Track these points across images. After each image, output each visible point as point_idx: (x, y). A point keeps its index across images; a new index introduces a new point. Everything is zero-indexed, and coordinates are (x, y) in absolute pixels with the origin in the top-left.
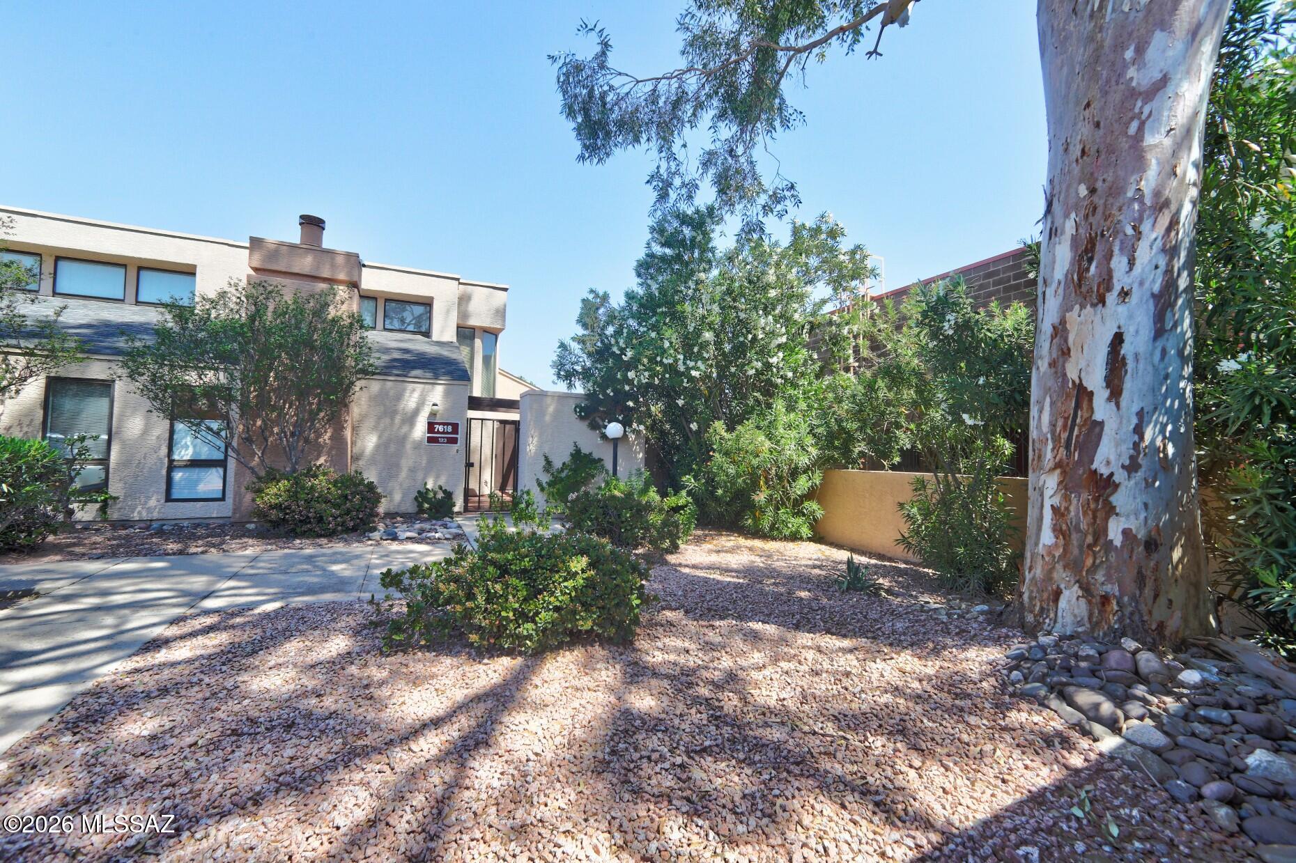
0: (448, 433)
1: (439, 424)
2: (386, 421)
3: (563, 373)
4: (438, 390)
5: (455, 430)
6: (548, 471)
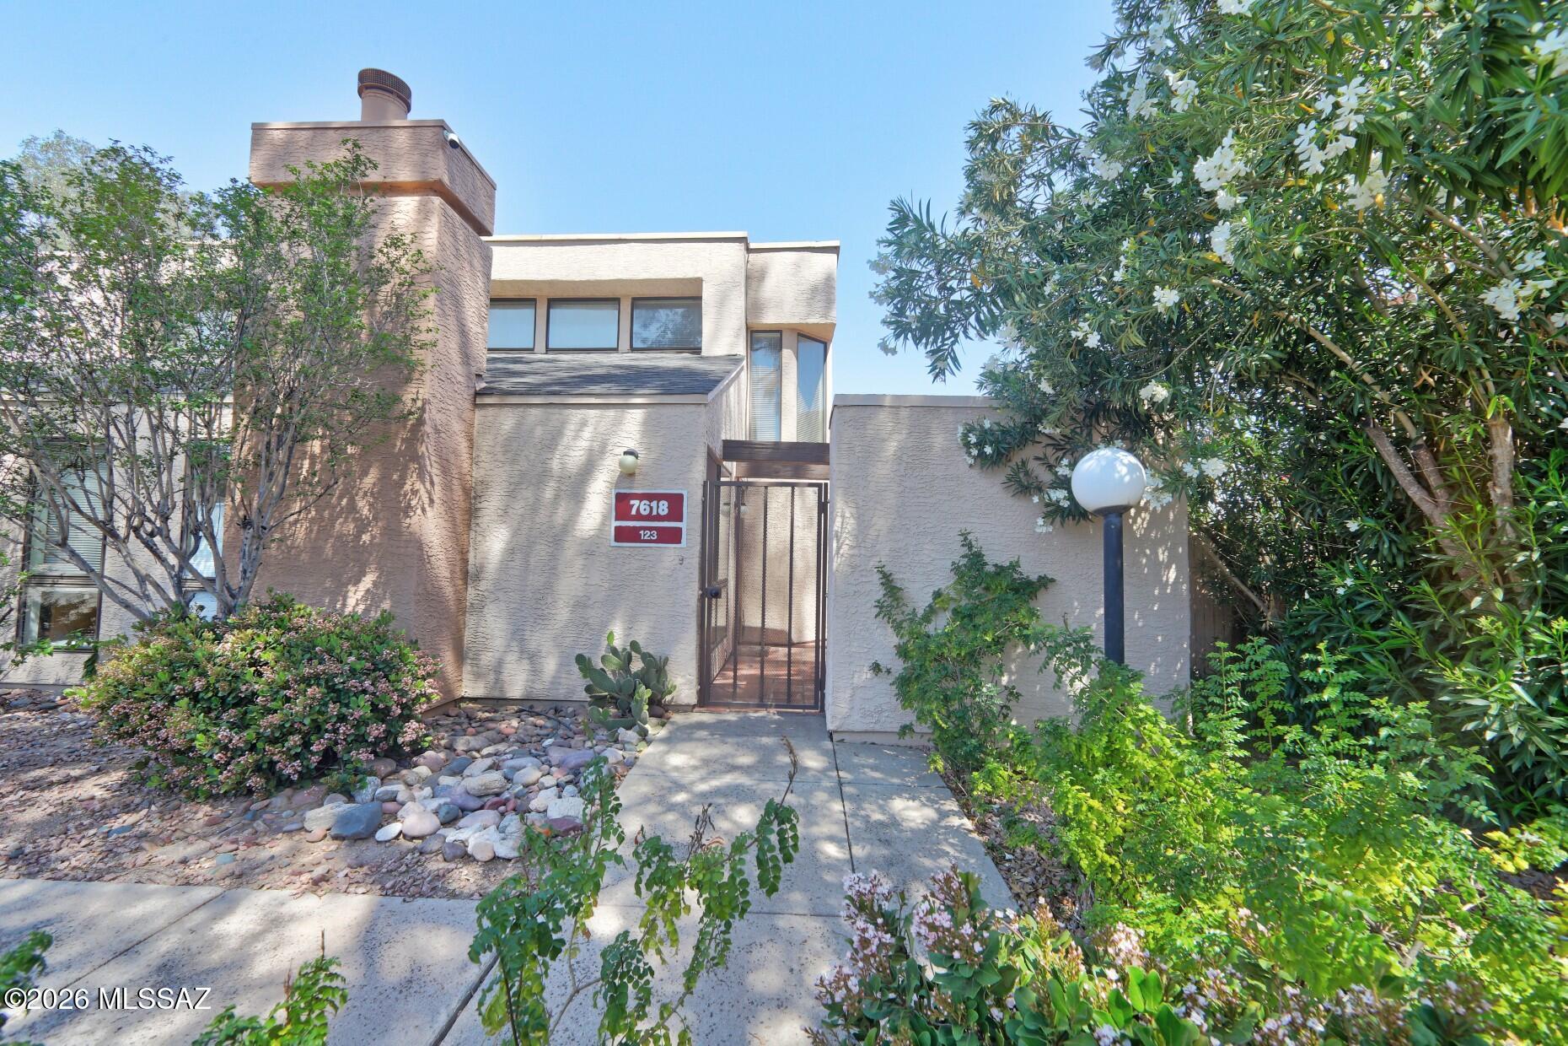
0: (659, 518)
1: (641, 497)
2: (528, 494)
3: (912, 313)
4: (634, 419)
5: (676, 512)
6: (889, 615)
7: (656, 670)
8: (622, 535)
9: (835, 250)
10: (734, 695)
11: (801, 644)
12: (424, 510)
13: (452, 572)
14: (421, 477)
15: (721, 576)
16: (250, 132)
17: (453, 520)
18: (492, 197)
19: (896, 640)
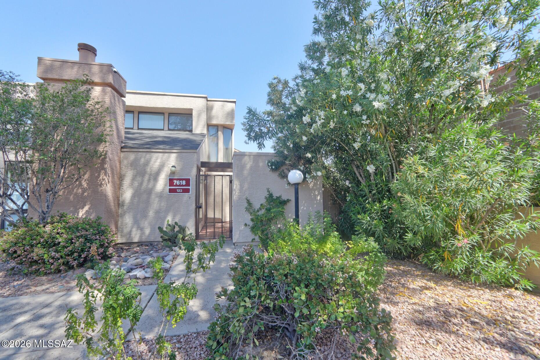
0: (183, 186)
1: (177, 179)
2: (139, 179)
3: (253, 134)
4: (173, 156)
5: (188, 183)
6: (249, 211)
7: (182, 230)
8: (171, 191)
9: (235, 102)
10: (206, 237)
11: (225, 222)
12: (106, 185)
13: (115, 204)
14: (105, 175)
15: (201, 202)
16: (37, 60)
17: (115, 187)
18: (125, 86)
19: (251, 217)
